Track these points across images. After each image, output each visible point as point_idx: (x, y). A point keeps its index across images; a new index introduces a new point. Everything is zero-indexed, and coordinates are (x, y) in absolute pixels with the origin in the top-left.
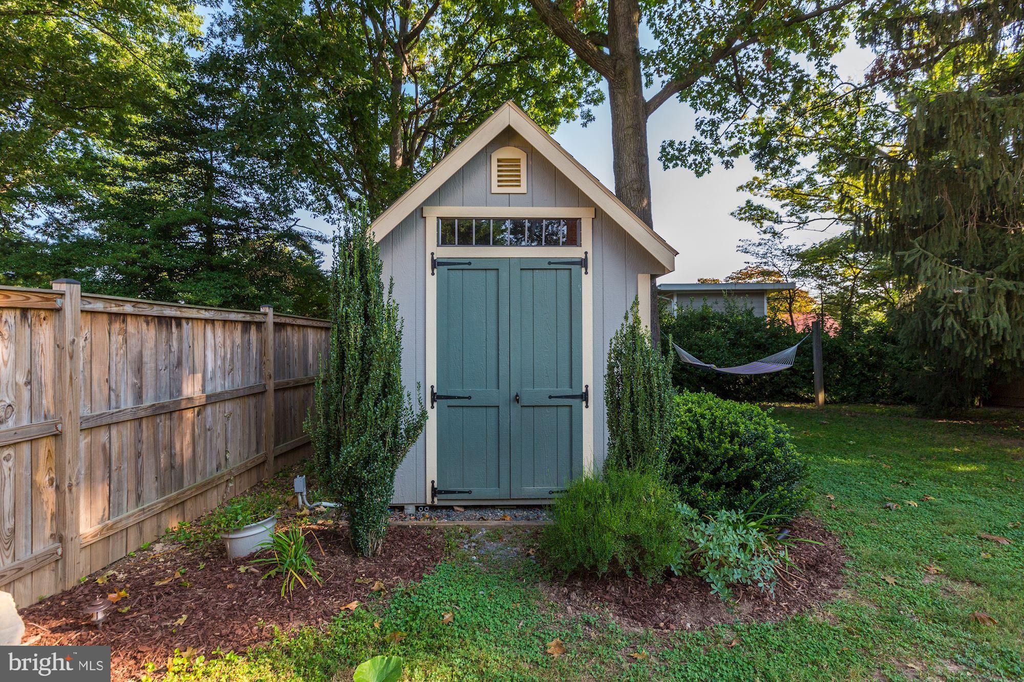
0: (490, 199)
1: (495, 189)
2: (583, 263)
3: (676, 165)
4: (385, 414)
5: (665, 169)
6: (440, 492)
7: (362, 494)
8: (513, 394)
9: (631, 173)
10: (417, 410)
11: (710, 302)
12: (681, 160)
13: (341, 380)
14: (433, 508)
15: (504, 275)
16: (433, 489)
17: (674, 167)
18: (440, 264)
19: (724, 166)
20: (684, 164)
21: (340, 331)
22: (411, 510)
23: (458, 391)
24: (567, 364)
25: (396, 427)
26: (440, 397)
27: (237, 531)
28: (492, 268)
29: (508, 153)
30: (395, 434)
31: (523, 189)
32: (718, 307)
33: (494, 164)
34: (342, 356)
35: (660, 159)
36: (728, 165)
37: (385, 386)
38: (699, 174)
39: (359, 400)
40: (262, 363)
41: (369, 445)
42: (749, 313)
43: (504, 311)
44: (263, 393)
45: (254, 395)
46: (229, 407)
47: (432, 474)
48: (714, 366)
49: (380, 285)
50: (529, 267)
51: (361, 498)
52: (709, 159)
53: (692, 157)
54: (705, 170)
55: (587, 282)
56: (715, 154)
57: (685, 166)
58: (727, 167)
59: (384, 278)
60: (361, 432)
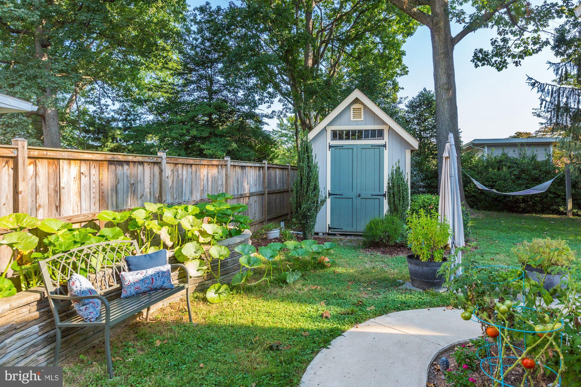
0: (350, 123)
1: (352, 119)
2: (385, 146)
3: (483, 65)
4: (315, 196)
5: (476, 67)
6: (331, 228)
7: (307, 221)
8: (358, 194)
9: (443, 79)
10: (324, 196)
11: (506, 150)
12: (487, 61)
13: (301, 186)
14: (329, 234)
15: (355, 151)
16: (329, 227)
17: (482, 65)
18: (332, 147)
19: (515, 64)
20: (489, 63)
21: (301, 171)
22: (321, 234)
23: (338, 193)
24: (378, 183)
25: (317, 201)
26: (331, 194)
27: (271, 230)
28: (351, 148)
29: (356, 106)
30: (317, 203)
31: (362, 119)
32: (513, 154)
33: (352, 110)
34: (301, 179)
35: (473, 61)
36: (517, 64)
37: (314, 188)
38: (499, 69)
39: (307, 192)
40: (264, 182)
41: (310, 205)
42: (534, 158)
43: (355, 164)
44: (264, 194)
45: (261, 194)
46: (255, 198)
47: (329, 222)
48: (494, 190)
49: (312, 156)
50: (364, 148)
51: (307, 222)
52: (505, 60)
53: (495, 58)
54: (503, 66)
55: (386, 153)
56: (509, 57)
57: (490, 65)
58: (517, 65)
59: (313, 154)
60: (307, 201)
